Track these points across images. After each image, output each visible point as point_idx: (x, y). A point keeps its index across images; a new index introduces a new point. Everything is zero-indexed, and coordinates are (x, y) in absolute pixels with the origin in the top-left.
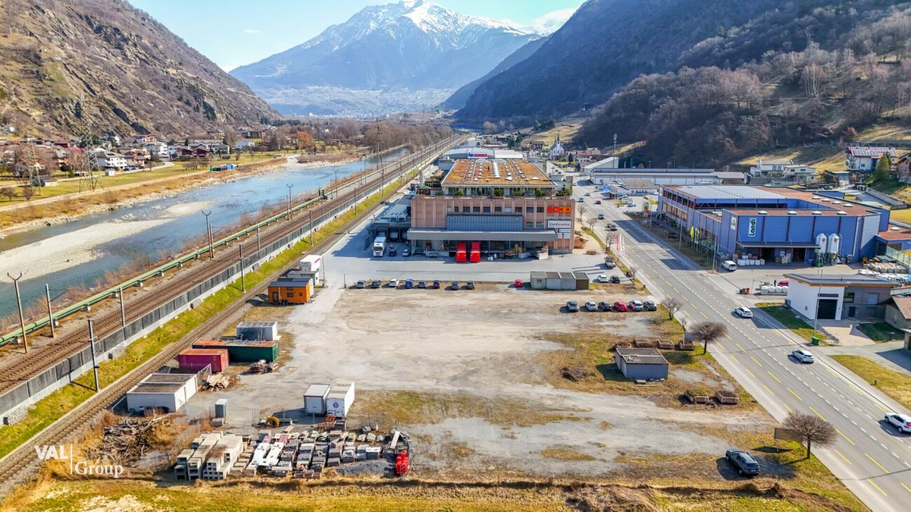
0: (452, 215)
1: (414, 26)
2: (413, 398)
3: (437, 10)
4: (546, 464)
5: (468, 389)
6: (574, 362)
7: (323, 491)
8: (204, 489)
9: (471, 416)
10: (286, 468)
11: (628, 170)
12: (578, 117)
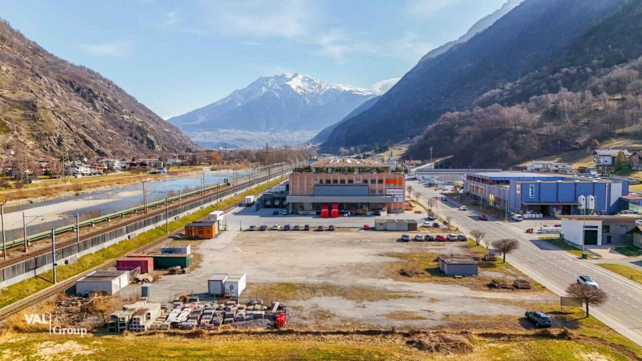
0: (318, 185)
1: (292, 90)
2: (290, 287)
3: (307, 79)
4: (389, 322)
5: (330, 281)
6: (408, 267)
7: (220, 338)
8: (129, 338)
9: (333, 296)
10: (193, 323)
11: (441, 170)
12: (404, 143)
